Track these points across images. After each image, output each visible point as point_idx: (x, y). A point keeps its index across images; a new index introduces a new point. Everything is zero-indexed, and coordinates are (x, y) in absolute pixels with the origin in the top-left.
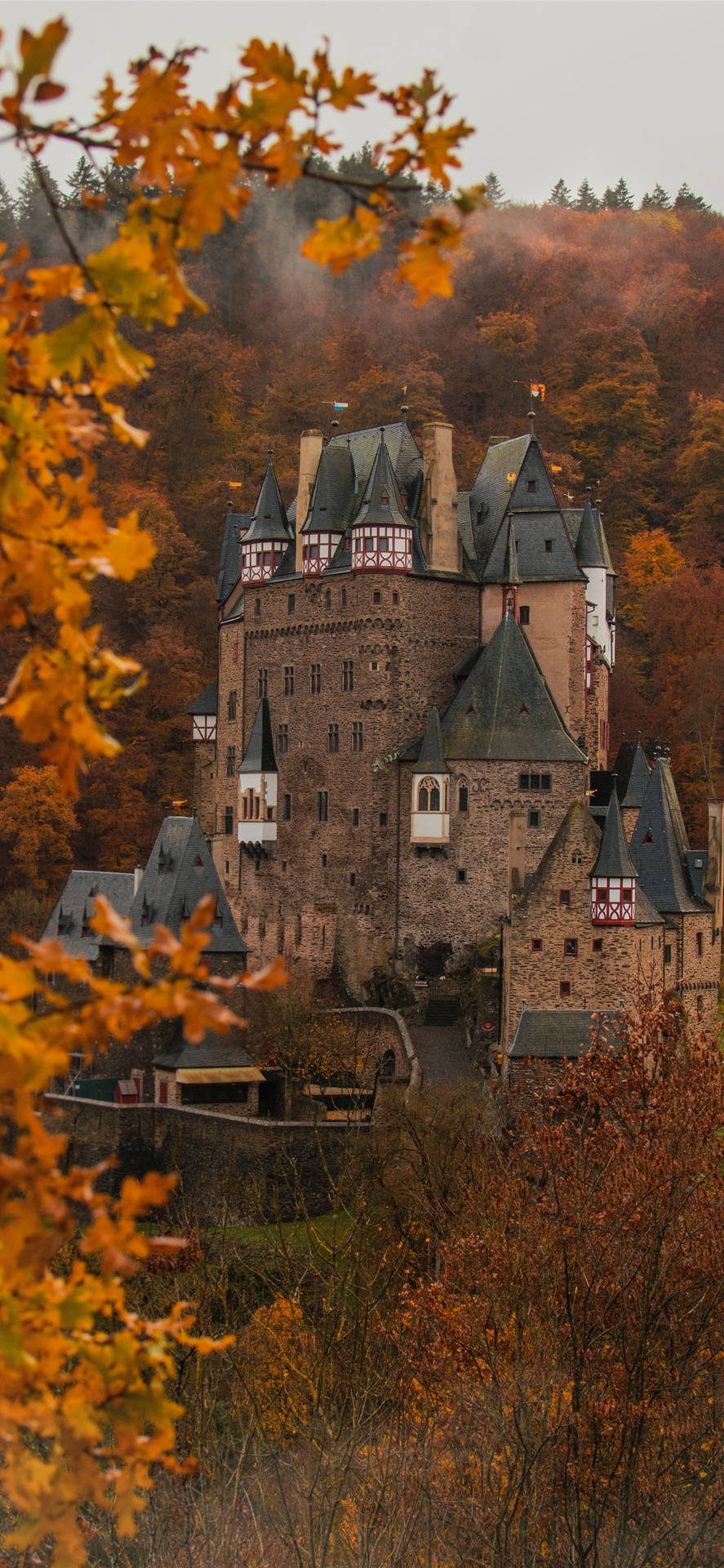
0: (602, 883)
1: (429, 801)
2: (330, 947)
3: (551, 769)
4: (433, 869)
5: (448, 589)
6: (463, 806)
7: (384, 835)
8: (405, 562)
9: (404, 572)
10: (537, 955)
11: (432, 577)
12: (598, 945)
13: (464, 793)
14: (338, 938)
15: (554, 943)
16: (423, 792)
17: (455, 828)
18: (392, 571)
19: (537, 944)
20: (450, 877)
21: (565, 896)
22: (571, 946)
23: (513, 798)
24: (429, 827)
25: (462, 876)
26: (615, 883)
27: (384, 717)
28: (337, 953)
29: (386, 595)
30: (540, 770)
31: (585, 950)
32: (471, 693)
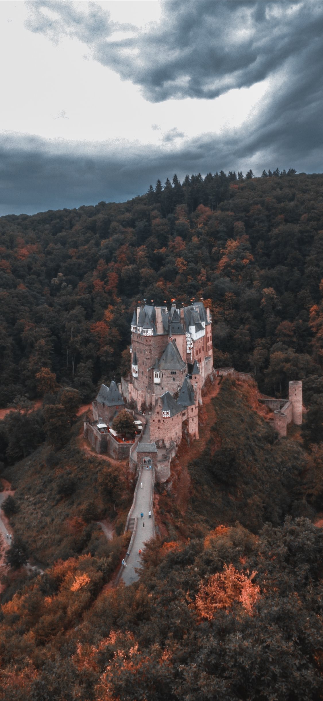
0: (163, 411)
1: (156, 376)
2: (144, 398)
3: (176, 371)
4: (158, 387)
5: (161, 337)
6: (162, 377)
7: (150, 381)
8: (152, 334)
9: (152, 336)
10: (154, 422)
11: (158, 336)
12: (164, 421)
13: (162, 374)
14: (145, 397)
15: (156, 420)
16: (155, 375)
17: (161, 381)
18: (149, 336)
19: (154, 421)
20: (161, 389)
21: (158, 413)
22: (159, 421)
23: (170, 376)
24: (157, 380)
25: (162, 388)
26: (165, 411)
27: (150, 361)
28: (145, 399)
29: (148, 340)
30: (174, 371)
31: (162, 421)
32: (164, 357)
